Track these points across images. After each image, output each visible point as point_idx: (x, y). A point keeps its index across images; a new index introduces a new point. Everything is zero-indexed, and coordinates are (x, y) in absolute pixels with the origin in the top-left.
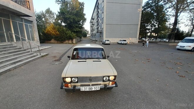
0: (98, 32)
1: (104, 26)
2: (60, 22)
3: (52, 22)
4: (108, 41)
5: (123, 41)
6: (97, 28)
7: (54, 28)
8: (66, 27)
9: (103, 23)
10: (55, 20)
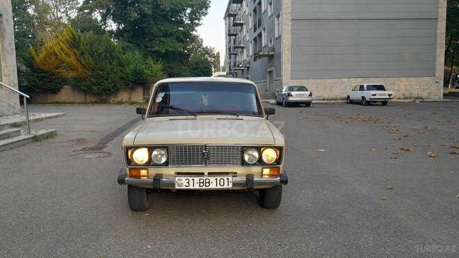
0: (260, 57)
1: (285, 29)
2: (99, 18)
3: (65, 20)
4: (302, 89)
5: (369, 88)
6: (255, 39)
7: (74, 43)
8: (123, 36)
9: (278, 16)
10: (81, 9)
